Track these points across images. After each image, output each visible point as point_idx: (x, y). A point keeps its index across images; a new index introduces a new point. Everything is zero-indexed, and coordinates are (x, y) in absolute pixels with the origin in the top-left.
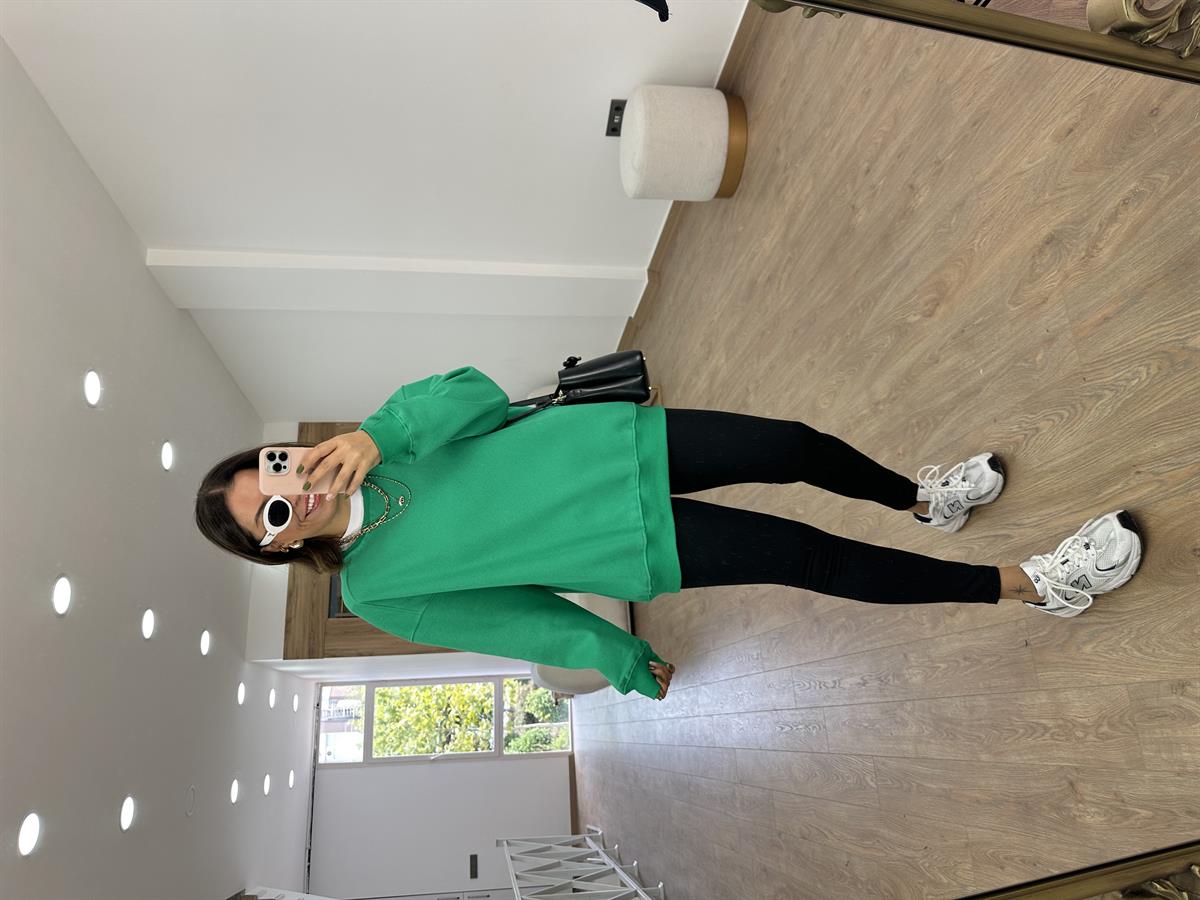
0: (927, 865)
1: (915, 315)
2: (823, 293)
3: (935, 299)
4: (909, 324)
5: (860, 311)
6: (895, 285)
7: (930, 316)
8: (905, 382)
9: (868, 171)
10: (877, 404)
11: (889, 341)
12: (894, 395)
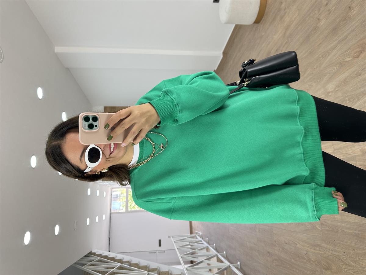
0: (345, 258)
1: (349, 58)
2: (302, 54)
3: (360, 51)
4: (346, 61)
5: (321, 59)
6: (339, 47)
7: (357, 57)
8: (343, 84)
9: (327, 4)
10: (329, 93)
11: (336, 69)
12: (337, 89)
